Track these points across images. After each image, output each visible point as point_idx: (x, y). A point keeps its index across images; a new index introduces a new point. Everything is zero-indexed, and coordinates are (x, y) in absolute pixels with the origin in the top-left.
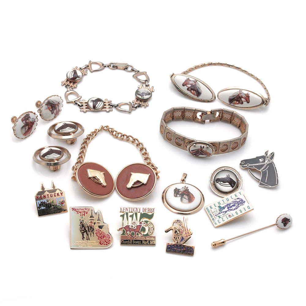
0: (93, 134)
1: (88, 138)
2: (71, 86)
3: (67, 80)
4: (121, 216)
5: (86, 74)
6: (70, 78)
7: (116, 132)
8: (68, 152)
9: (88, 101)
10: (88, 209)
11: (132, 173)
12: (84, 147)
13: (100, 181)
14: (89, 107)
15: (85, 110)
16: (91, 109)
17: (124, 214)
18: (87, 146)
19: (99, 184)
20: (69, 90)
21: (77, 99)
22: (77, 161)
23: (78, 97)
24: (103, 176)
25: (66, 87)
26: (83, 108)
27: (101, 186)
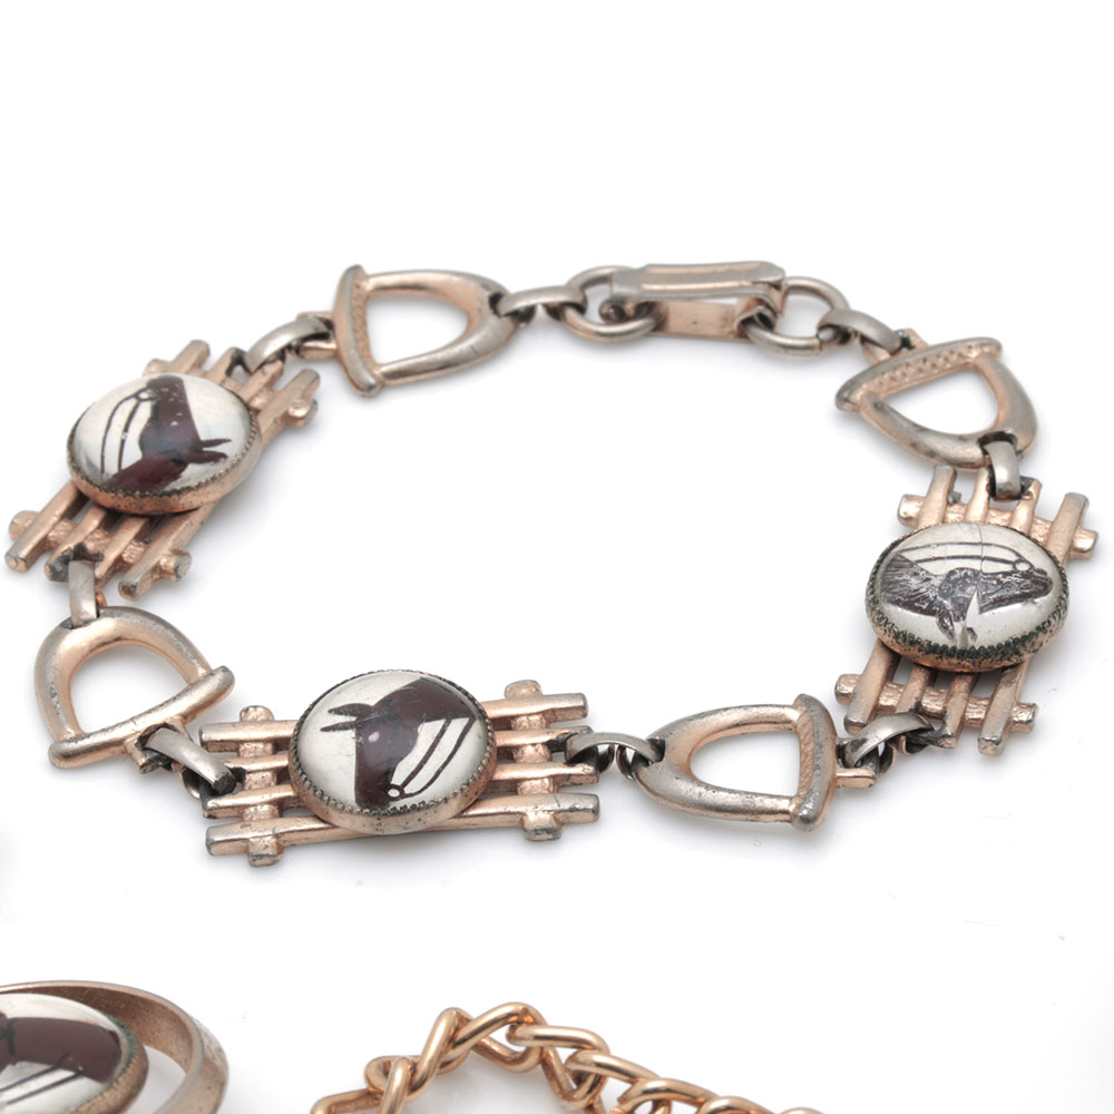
2: (120, 566)
3: (79, 503)
5: (300, 413)
6: (112, 468)
9: (301, 724)
14: (310, 797)
15: (260, 834)
16: (336, 818)
20: (89, 608)
21: (171, 713)
23: (192, 685)
25: (58, 576)
26: (239, 813)
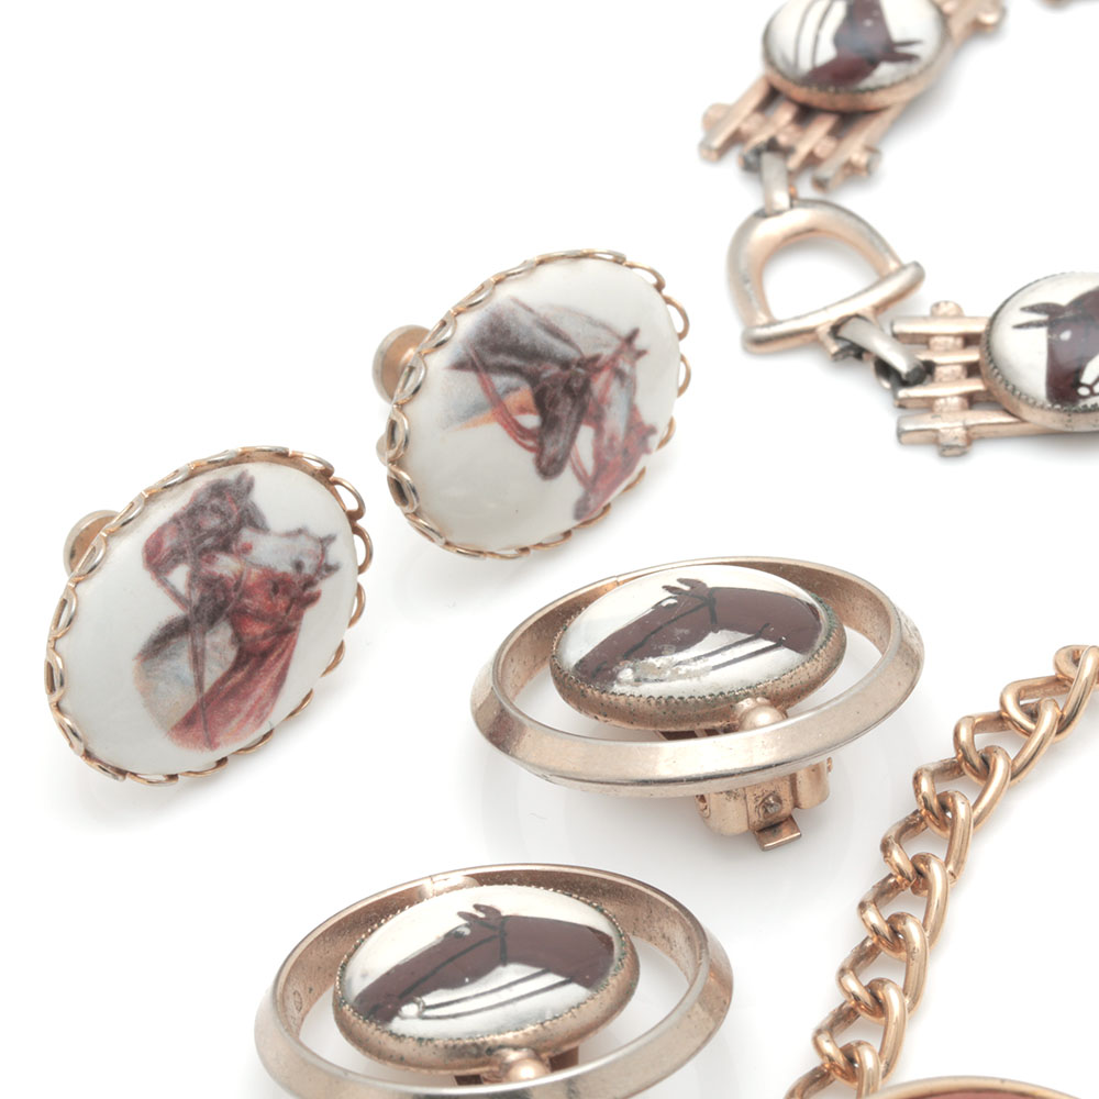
0: (1034, 715)
1: (970, 765)
2: (812, 160)
3: (772, 97)
5: (989, 19)
6: (805, 65)
9: (993, 321)
12: (919, 879)
14: (1001, 391)
15: (951, 425)
16: (1026, 413)
18: (956, 861)
20: (781, 198)
21: (863, 305)
23: (883, 278)
25: (751, 167)
26: (928, 405)
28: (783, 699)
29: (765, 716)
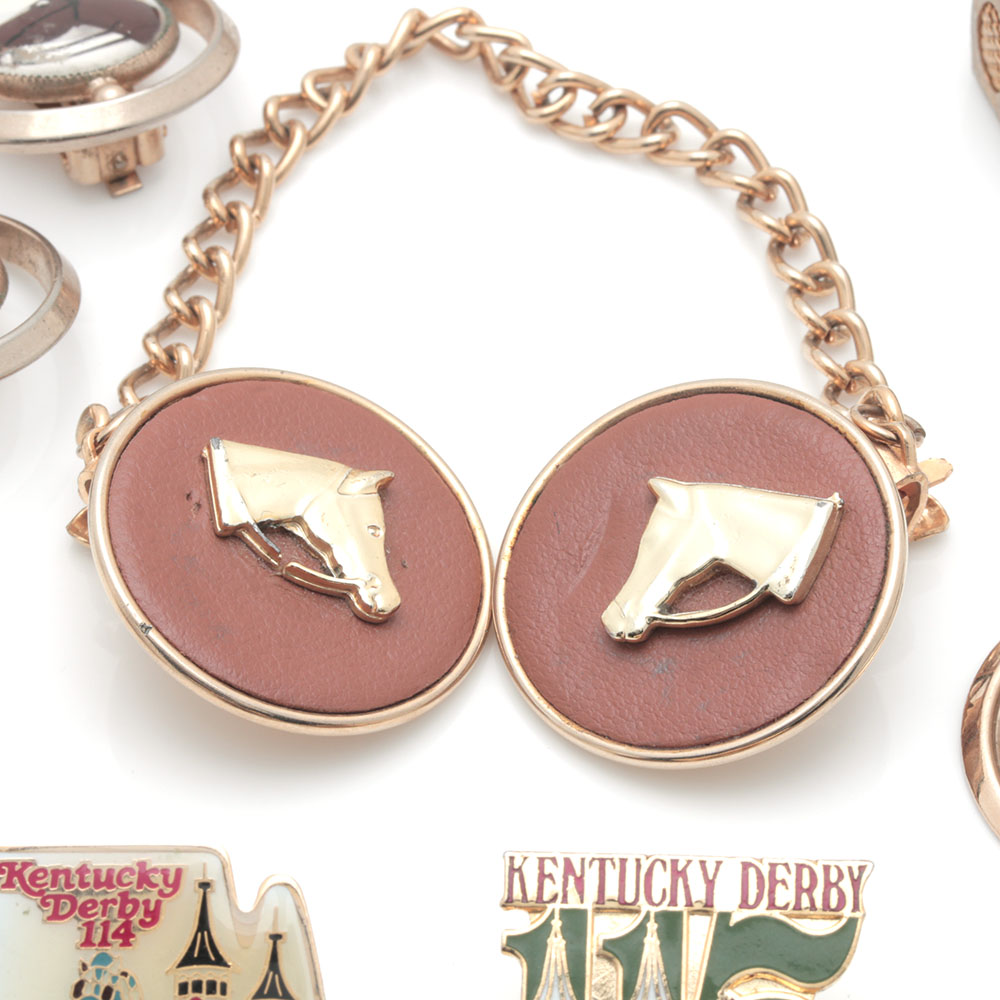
0: (326, 95)
1: (274, 135)
4: (513, 945)
7: (548, 69)
8: (54, 258)
10: (165, 872)
11: (660, 484)
12: (231, 221)
13: (337, 568)
17: (546, 927)
18: (261, 207)
19: (318, 593)
22: (139, 359)
24: (372, 511)
27: (345, 616)
28: (128, 80)
29: (112, 92)
